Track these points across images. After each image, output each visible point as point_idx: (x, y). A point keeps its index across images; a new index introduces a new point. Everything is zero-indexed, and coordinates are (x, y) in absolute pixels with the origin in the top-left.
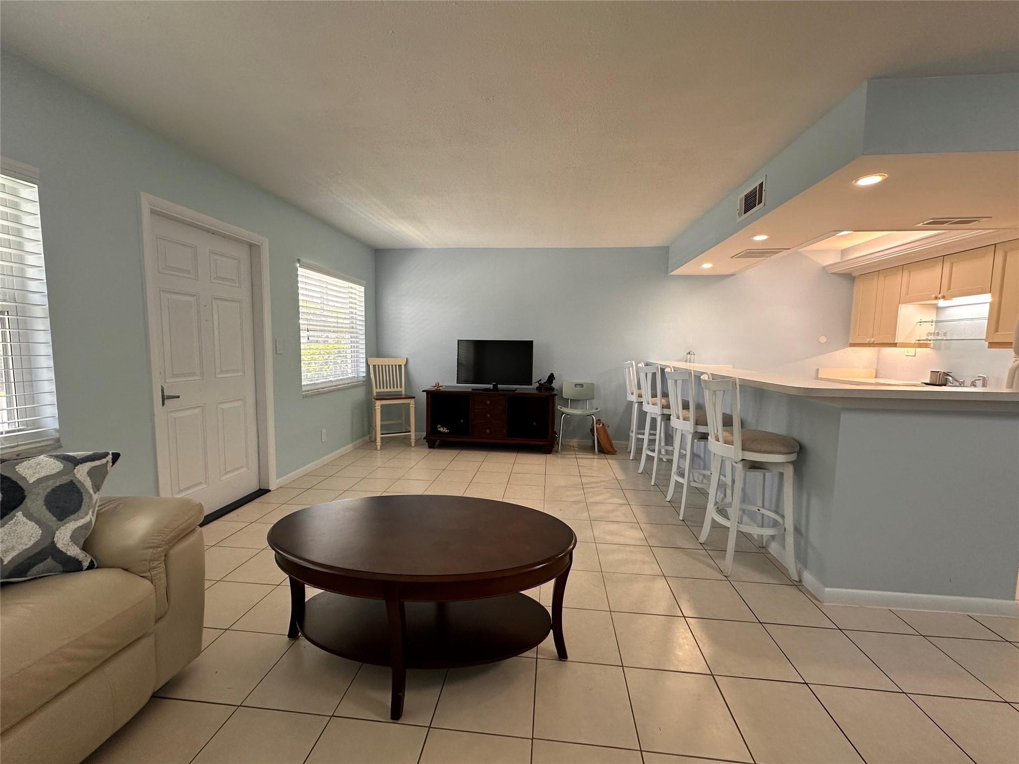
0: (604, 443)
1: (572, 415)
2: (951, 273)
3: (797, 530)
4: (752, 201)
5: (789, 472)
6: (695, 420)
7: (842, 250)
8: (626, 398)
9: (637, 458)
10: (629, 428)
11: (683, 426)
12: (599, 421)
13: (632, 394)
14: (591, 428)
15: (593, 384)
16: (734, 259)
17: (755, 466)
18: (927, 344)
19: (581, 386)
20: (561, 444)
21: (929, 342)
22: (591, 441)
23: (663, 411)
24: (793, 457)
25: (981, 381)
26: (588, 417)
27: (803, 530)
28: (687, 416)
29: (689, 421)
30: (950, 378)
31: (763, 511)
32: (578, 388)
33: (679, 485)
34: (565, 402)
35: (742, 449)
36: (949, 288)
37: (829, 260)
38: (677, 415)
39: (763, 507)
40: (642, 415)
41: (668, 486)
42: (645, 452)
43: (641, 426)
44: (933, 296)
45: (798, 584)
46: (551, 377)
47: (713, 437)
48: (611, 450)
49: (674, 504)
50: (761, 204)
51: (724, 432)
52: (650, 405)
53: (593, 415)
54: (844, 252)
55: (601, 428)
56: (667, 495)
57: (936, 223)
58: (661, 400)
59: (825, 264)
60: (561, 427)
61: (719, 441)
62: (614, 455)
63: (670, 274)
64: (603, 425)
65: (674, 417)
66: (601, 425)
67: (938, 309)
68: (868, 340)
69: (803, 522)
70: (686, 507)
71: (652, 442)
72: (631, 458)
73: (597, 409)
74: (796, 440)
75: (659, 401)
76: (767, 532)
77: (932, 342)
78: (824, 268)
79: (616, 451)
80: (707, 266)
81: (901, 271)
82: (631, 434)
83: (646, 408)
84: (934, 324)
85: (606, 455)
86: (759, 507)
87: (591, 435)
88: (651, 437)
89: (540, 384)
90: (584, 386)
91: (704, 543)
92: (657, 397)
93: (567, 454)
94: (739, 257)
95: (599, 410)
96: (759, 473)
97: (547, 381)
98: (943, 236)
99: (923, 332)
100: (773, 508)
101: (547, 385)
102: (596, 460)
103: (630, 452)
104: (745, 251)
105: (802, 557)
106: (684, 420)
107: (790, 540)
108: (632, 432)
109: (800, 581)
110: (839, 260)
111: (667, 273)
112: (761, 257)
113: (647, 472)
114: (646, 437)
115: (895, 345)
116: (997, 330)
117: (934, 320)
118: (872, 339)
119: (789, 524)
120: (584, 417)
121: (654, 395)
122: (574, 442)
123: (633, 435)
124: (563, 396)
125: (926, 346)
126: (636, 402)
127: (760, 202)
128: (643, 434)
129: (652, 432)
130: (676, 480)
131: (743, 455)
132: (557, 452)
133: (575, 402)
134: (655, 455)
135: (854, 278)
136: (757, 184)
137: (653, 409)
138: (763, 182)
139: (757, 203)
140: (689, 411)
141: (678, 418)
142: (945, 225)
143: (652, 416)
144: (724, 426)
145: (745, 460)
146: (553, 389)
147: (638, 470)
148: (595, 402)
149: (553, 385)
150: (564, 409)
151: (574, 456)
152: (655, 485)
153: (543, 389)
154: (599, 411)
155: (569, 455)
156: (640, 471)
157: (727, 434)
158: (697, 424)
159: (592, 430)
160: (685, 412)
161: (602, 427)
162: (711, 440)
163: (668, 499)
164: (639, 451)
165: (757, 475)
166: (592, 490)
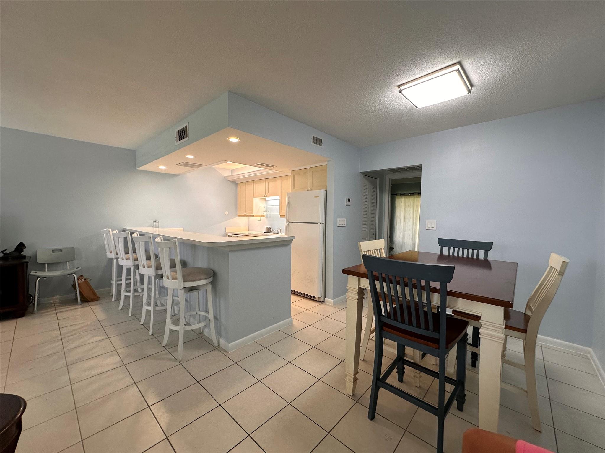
0: (86, 294)
1: (50, 278)
2: (268, 186)
3: (216, 318)
4: (182, 134)
5: (209, 288)
6: (156, 267)
7: (232, 170)
8: (106, 256)
9: (118, 299)
10: (111, 278)
11: (148, 272)
12: (80, 277)
13: (111, 252)
14: (73, 284)
15: (73, 249)
16: (178, 166)
17: (192, 289)
18: (264, 215)
19: (60, 251)
20: (38, 304)
21: (264, 214)
22: (74, 294)
23: (135, 263)
24: (211, 280)
25: (280, 230)
26: (68, 276)
27: (218, 317)
28: (150, 265)
29: (152, 268)
30: (271, 230)
31: (199, 313)
32: (56, 253)
33: (148, 312)
34: (42, 267)
35: (183, 282)
36: (268, 193)
37: (227, 174)
38: (143, 266)
39: (199, 310)
40: (120, 267)
41: (141, 313)
42: (123, 294)
43: (120, 274)
44: (264, 195)
45: (218, 348)
46: (21, 247)
47: (166, 277)
48: (95, 298)
49: (146, 325)
50: (187, 138)
51: (172, 273)
52: (125, 260)
53: (74, 273)
54: (232, 171)
55: (82, 283)
56: (141, 320)
57: (261, 165)
58: (133, 256)
59: (225, 176)
60: (36, 290)
61: (169, 279)
62: (98, 301)
63: (137, 169)
64: (85, 279)
65: (141, 267)
66: (83, 280)
67: (266, 200)
68: (244, 213)
69: (218, 313)
70: (154, 325)
71: (128, 285)
72: (113, 300)
73: (79, 268)
74: (211, 270)
75: (131, 255)
76: (202, 325)
77: (265, 214)
78: (225, 177)
79: (99, 298)
80: (162, 167)
81: (253, 184)
82: (112, 282)
83: (121, 262)
84: (265, 207)
85: (89, 303)
86: (197, 311)
87: (74, 290)
88: (127, 282)
89: (5, 254)
90: (64, 251)
91: (166, 346)
92: (129, 253)
93: (45, 312)
94: (180, 165)
95: (80, 268)
96: (196, 292)
97: (14, 251)
98: (264, 171)
99: (262, 210)
100: (205, 309)
101: (17, 254)
102: (79, 309)
103: (112, 295)
104: (184, 162)
105: (219, 332)
106: (148, 268)
107: (212, 325)
108: (113, 280)
109: (219, 345)
110: (230, 174)
111: (136, 168)
112: (192, 167)
113: (126, 307)
114: (123, 283)
115: (253, 216)
116: (282, 211)
117: (265, 205)
118: (246, 213)
119: (211, 316)
120: (64, 278)
121: (127, 253)
122: (56, 299)
123: (114, 283)
124: (38, 261)
125: (263, 216)
126: (114, 259)
127: (187, 137)
128: (121, 280)
129: (128, 277)
130: (146, 309)
131: (184, 284)
132: (32, 313)
133: (52, 265)
134: (131, 294)
135: (237, 184)
136: (184, 126)
137: (127, 263)
138: (187, 126)
139: (185, 136)
140: (151, 261)
141: (144, 267)
142: (264, 166)
143: (127, 267)
144: (171, 268)
145: (185, 287)
146: (24, 257)
147: (118, 308)
148: (75, 262)
149: (24, 253)
150: (39, 273)
151: (55, 312)
152: (133, 315)
153: (10, 258)
154: (80, 270)
155: (47, 312)
156: (120, 308)
157: (173, 274)
158: (157, 270)
159: (74, 286)
160: (148, 261)
161: (84, 282)
162: (164, 279)
163: (141, 323)
164: (119, 293)
165: (194, 293)
166: (72, 337)
